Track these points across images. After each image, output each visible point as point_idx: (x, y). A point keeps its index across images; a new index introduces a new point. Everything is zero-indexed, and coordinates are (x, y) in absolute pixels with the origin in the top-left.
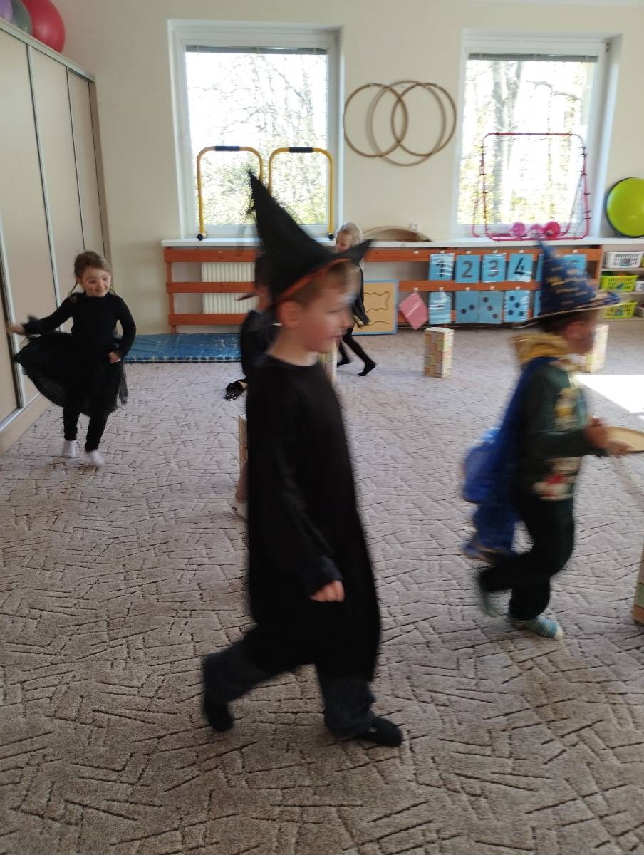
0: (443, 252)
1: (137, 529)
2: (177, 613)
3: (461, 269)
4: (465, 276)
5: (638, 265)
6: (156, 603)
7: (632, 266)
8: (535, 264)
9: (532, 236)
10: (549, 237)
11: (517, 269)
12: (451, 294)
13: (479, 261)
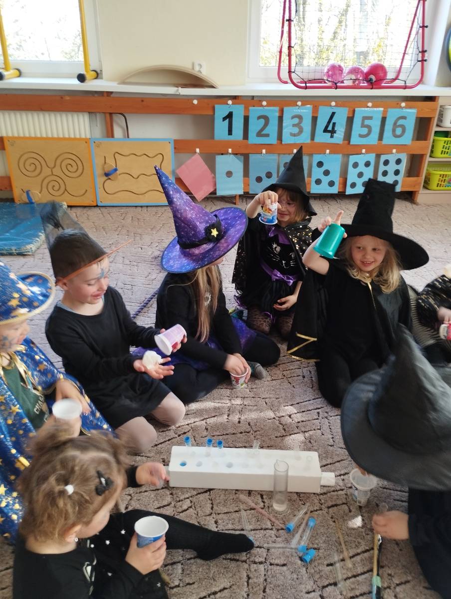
0: (230, 102)
3: (255, 126)
8: (350, 120)
9: (350, 83)
10: (372, 85)
11: (327, 127)
12: (242, 158)
13: (277, 114)
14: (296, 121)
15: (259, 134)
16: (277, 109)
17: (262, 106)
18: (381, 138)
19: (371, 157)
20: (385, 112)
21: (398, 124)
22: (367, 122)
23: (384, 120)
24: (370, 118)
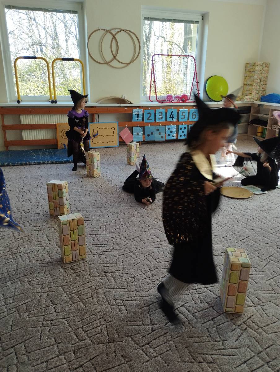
0: (138, 108)
1: (7, 268)
2: (43, 323)
3: (146, 116)
6: (28, 319)
8: (178, 114)
9: (176, 101)
10: (183, 101)
11: (171, 116)
12: (143, 128)
13: (154, 112)
14: (160, 114)
15: (148, 119)
16: (154, 110)
17: (148, 109)
18: (188, 119)
19: (186, 126)
20: (189, 110)
21: (193, 114)
22: (183, 114)
23: (189, 113)
24: (184, 113)
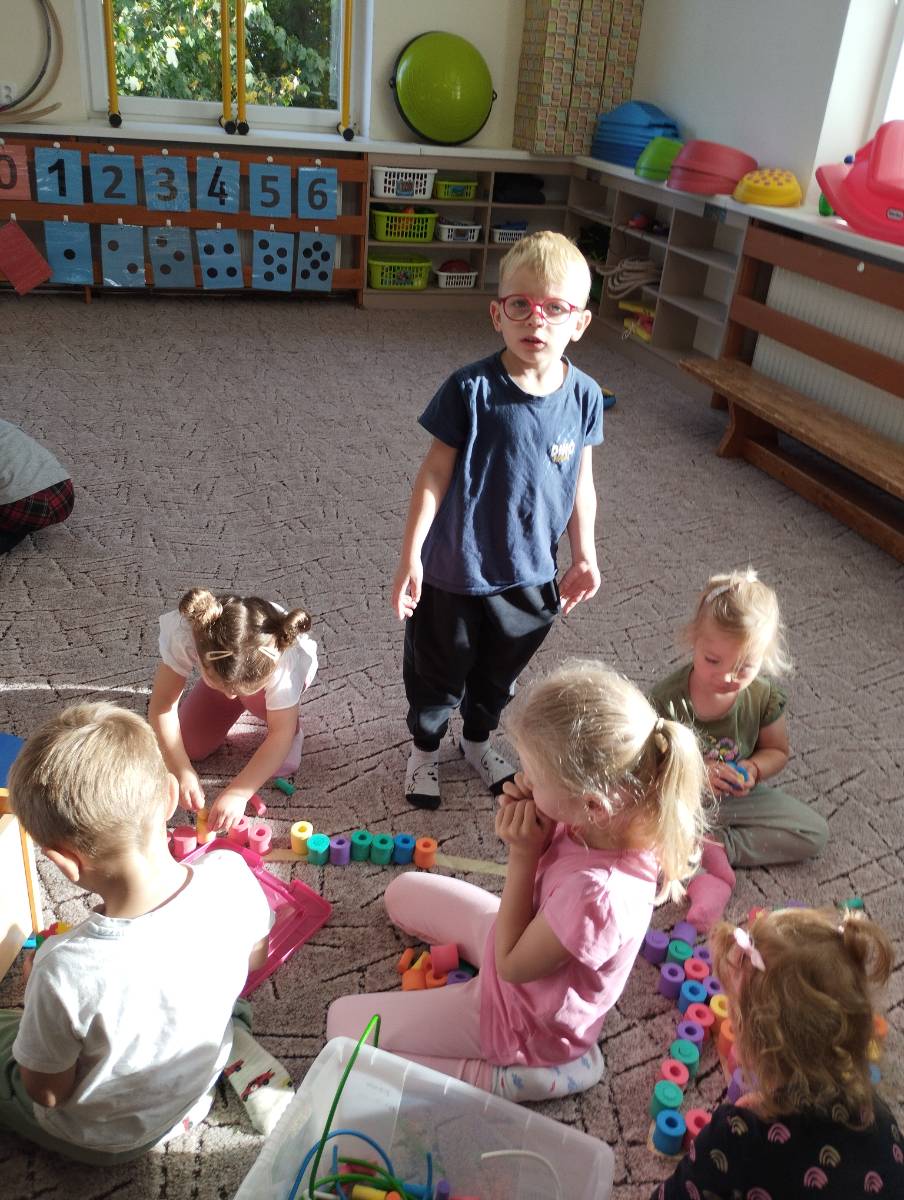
0: (57, 145)
3: (101, 182)
4: (109, 193)
5: (428, 194)
7: (419, 196)
8: (244, 180)
11: (213, 186)
13: (133, 167)
16: (133, 158)
17: (108, 152)
20: (295, 172)
21: (315, 189)
22: (270, 185)
23: (295, 182)
24: (275, 179)
